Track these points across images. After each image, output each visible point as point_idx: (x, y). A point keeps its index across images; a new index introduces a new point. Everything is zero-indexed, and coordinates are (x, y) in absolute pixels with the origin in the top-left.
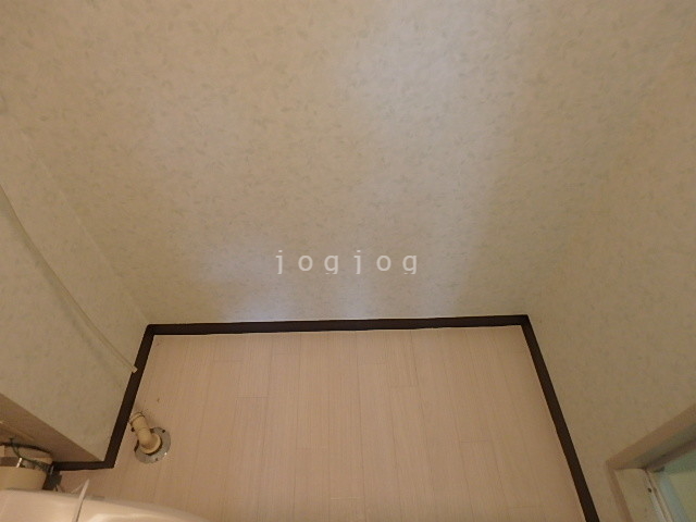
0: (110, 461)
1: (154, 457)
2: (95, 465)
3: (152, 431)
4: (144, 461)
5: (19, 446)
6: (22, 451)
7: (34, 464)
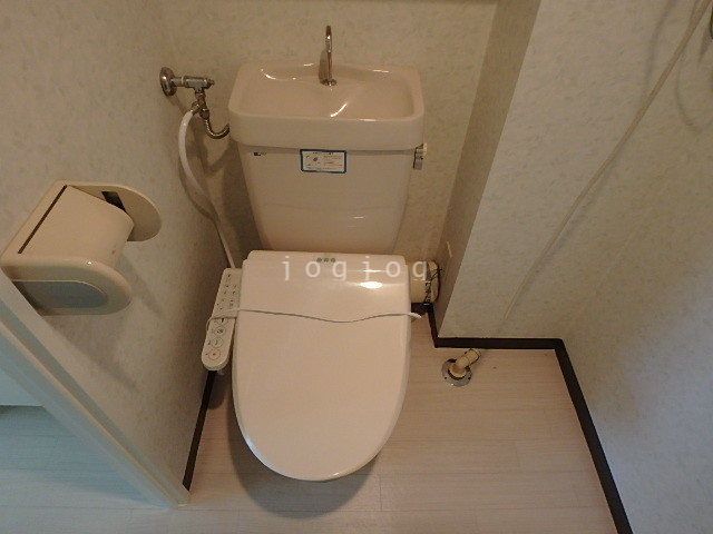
0: (440, 343)
1: (447, 375)
2: (434, 333)
3: (468, 368)
4: (443, 368)
5: (439, 277)
6: (436, 280)
7: (428, 291)
